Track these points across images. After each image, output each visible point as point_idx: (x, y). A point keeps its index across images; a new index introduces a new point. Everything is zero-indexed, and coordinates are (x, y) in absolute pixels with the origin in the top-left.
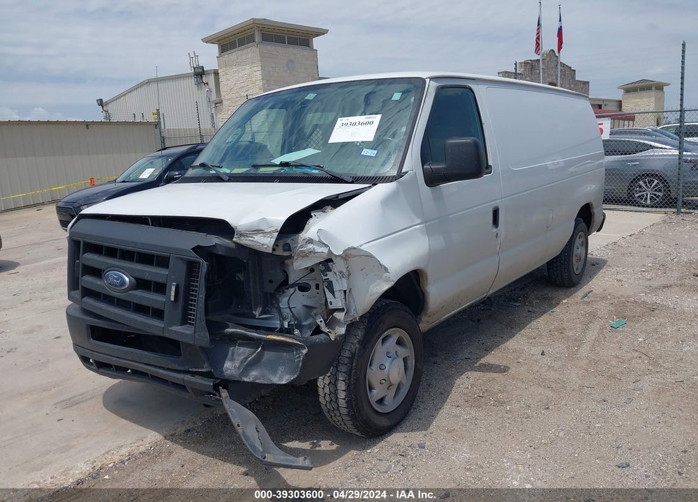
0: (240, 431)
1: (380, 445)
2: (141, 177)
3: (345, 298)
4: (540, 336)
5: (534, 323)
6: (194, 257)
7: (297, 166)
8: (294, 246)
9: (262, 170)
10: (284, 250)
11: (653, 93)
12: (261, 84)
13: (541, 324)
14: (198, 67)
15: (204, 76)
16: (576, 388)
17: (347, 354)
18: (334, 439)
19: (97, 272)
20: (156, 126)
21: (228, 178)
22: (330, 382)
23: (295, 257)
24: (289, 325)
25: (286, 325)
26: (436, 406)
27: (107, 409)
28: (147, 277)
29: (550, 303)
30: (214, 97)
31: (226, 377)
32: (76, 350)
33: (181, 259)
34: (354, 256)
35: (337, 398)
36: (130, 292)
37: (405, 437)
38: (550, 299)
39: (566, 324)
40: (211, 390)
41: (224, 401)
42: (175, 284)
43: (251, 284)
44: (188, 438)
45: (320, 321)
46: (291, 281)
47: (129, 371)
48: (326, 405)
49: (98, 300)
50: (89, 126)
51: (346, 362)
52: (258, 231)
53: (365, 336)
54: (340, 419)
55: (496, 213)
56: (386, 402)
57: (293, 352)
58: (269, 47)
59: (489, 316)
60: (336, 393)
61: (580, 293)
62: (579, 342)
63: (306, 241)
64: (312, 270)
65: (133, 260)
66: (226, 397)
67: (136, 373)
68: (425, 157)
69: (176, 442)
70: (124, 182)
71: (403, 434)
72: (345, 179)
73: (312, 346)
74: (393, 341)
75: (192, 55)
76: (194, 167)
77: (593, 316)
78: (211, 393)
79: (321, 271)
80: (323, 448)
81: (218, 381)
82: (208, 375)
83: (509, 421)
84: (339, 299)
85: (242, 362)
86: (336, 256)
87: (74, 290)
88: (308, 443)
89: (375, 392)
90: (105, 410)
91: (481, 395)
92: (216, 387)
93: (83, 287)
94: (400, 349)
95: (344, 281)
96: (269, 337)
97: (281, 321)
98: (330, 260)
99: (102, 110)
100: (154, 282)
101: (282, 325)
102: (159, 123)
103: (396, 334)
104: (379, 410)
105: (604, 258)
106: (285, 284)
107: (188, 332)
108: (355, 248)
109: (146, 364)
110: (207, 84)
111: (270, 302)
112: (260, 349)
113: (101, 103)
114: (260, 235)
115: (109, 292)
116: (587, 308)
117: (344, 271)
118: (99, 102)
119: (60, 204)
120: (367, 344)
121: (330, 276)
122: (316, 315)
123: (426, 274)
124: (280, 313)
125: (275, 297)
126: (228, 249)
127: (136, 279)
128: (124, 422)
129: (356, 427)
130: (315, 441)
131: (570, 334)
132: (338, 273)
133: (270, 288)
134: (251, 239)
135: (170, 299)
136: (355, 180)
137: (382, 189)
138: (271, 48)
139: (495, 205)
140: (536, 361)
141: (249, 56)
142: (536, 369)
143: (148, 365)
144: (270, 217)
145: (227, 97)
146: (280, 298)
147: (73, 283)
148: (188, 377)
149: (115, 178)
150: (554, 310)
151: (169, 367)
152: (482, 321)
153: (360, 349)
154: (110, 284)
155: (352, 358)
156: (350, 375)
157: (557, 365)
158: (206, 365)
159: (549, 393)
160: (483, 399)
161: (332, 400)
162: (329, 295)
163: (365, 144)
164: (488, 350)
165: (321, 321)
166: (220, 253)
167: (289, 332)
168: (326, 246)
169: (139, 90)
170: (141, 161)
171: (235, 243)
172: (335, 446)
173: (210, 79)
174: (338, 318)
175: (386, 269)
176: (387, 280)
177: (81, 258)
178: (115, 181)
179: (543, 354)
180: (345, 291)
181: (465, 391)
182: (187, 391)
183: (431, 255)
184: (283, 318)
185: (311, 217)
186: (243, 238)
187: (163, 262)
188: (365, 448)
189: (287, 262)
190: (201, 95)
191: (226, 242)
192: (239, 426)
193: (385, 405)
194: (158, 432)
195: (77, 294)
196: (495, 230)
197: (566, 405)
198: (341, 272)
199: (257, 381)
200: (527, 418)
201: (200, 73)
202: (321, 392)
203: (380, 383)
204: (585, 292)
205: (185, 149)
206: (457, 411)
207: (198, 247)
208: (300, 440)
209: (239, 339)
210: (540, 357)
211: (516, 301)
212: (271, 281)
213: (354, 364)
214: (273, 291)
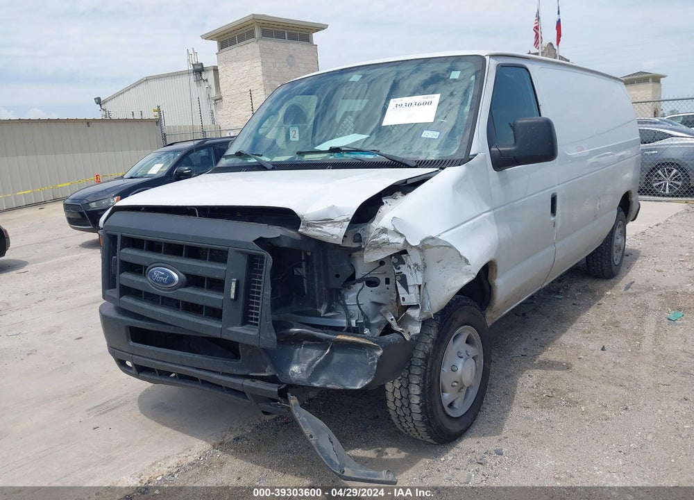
0: (313, 442)
1: (452, 452)
2: (149, 173)
3: (420, 293)
4: (595, 330)
5: (584, 317)
6: (257, 250)
7: (348, 152)
8: (365, 236)
9: (307, 157)
10: (355, 241)
11: (650, 85)
12: (261, 79)
13: (590, 316)
14: (198, 64)
15: (203, 73)
16: (651, 385)
17: (421, 355)
18: (402, 447)
19: (138, 269)
20: (157, 122)
21: (272, 166)
22: (401, 386)
23: (366, 249)
24: (356, 324)
25: (354, 325)
26: (503, 408)
27: (145, 415)
28: (200, 273)
29: (595, 297)
30: (213, 94)
31: (294, 382)
32: (111, 352)
33: (242, 253)
34: (432, 247)
35: (409, 403)
36: (180, 290)
37: (478, 442)
38: (593, 291)
39: (618, 318)
40: (276, 396)
41: (293, 410)
42: (235, 280)
43: (316, 279)
44: (238, 446)
45: (390, 318)
46: (358, 276)
47: (173, 375)
48: (395, 411)
49: (138, 299)
50: (90, 124)
51: (419, 364)
52: (327, 221)
53: (438, 335)
54: (411, 425)
55: (554, 200)
56: (456, 406)
57: (365, 353)
58: (269, 43)
59: (534, 310)
60: (408, 397)
61: (622, 284)
62: (638, 336)
63: (379, 230)
64: (382, 263)
65: (182, 256)
66: (295, 404)
67: (183, 377)
68: (492, 139)
69: (225, 452)
70: (131, 178)
71: (475, 440)
72: (408, 163)
73: (387, 347)
74: (462, 339)
75: (191, 52)
76: (227, 157)
77: (645, 307)
78: (277, 401)
79: (395, 264)
80: (390, 456)
81: (283, 386)
82: (272, 380)
83: (588, 424)
84: (413, 295)
85: (310, 366)
86: (412, 247)
87: (109, 289)
88: (373, 451)
89: (446, 395)
90: (142, 416)
91: (550, 394)
92: (283, 394)
93: (121, 286)
94: (470, 348)
95: (419, 274)
96: (339, 337)
97: (347, 319)
98: (405, 252)
99: (100, 108)
100: (208, 278)
101: (349, 323)
102: (160, 119)
103: (466, 331)
104: (452, 415)
105: (636, 248)
106: (352, 279)
107: (251, 333)
108: (433, 238)
109: (196, 368)
110: (207, 80)
111: (335, 298)
112: (328, 350)
113: (99, 101)
114: (329, 225)
115: (153, 289)
116: (636, 301)
117: (420, 263)
118: (97, 100)
119: (68, 201)
120: (440, 344)
121: (404, 269)
122: (385, 312)
123: (496, 265)
124: (347, 311)
125: (340, 293)
126: (294, 240)
127: (186, 275)
128: (167, 430)
129: (429, 433)
130: (380, 448)
131: (627, 327)
132: (412, 266)
133: (336, 284)
134: (319, 229)
135: (230, 296)
136: (419, 164)
137: (451, 173)
138: (271, 44)
139: (554, 192)
140: (598, 357)
141: (249, 52)
142: (601, 365)
143: (200, 369)
144: (339, 204)
145: (227, 94)
146: (346, 295)
147: (109, 280)
148: (247, 383)
149: (121, 175)
150: (600, 302)
151: (226, 371)
152: (527, 315)
153: (434, 350)
154: (155, 281)
155: (426, 360)
156: (424, 379)
157: (623, 361)
158: (269, 368)
159: (622, 391)
160: (553, 400)
161: (403, 405)
162: (401, 290)
163: (426, 126)
164: (543, 346)
165: (392, 320)
166: (286, 246)
167: (357, 331)
168: (402, 235)
169: (137, 88)
170: (148, 158)
171: (301, 234)
172: (403, 455)
173: (210, 76)
174: (413, 315)
175: (467, 261)
176: (467, 274)
177: (118, 254)
178: (122, 177)
179: (603, 349)
180: (420, 286)
181: (531, 391)
182: (246, 398)
183: (501, 246)
184: (349, 317)
185: (383, 204)
186: (310, 228)
187: (219, 255)
188: (437, 456)
189: (356, 254)
190: (200, 92)
191: (291, 232)
192: (311, 436)
193: (455, 408)
194: (206, 441)
195: (115, 293)
196: (552, 219)
197: (646, 405)
198: (416, 265)
199: (328, 386)
200: (606, 420)
201: (199, 70)
202: (390, 397)
203: (452, 386)
204: (627, 284)
205: (191, 144)
206: (528, 413)
207: (261, 239)
208: (363, 448)
209: (305, 340)
210: (601, 352)
211: (558, 293)
212: (338, 276)
213: (429, 366)
214: (340, 287)
